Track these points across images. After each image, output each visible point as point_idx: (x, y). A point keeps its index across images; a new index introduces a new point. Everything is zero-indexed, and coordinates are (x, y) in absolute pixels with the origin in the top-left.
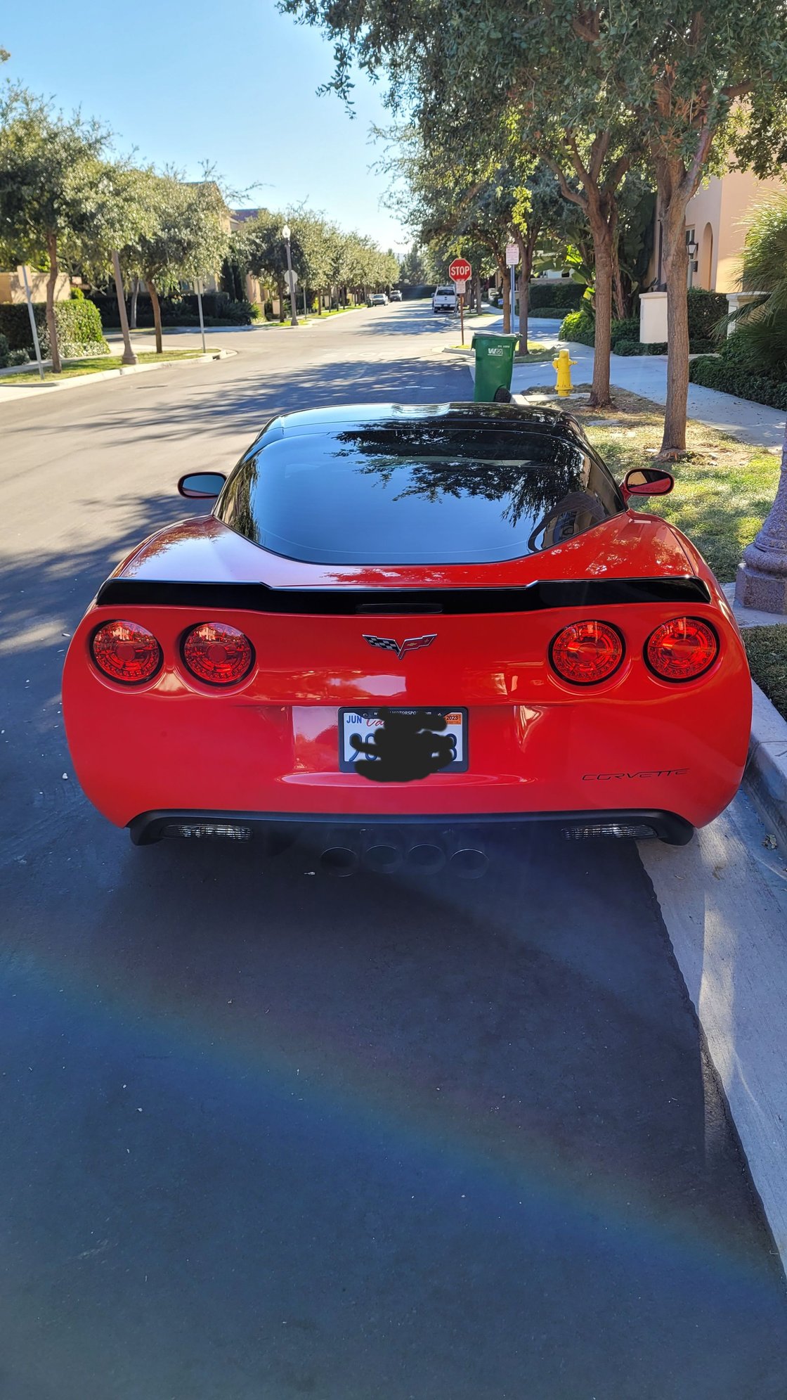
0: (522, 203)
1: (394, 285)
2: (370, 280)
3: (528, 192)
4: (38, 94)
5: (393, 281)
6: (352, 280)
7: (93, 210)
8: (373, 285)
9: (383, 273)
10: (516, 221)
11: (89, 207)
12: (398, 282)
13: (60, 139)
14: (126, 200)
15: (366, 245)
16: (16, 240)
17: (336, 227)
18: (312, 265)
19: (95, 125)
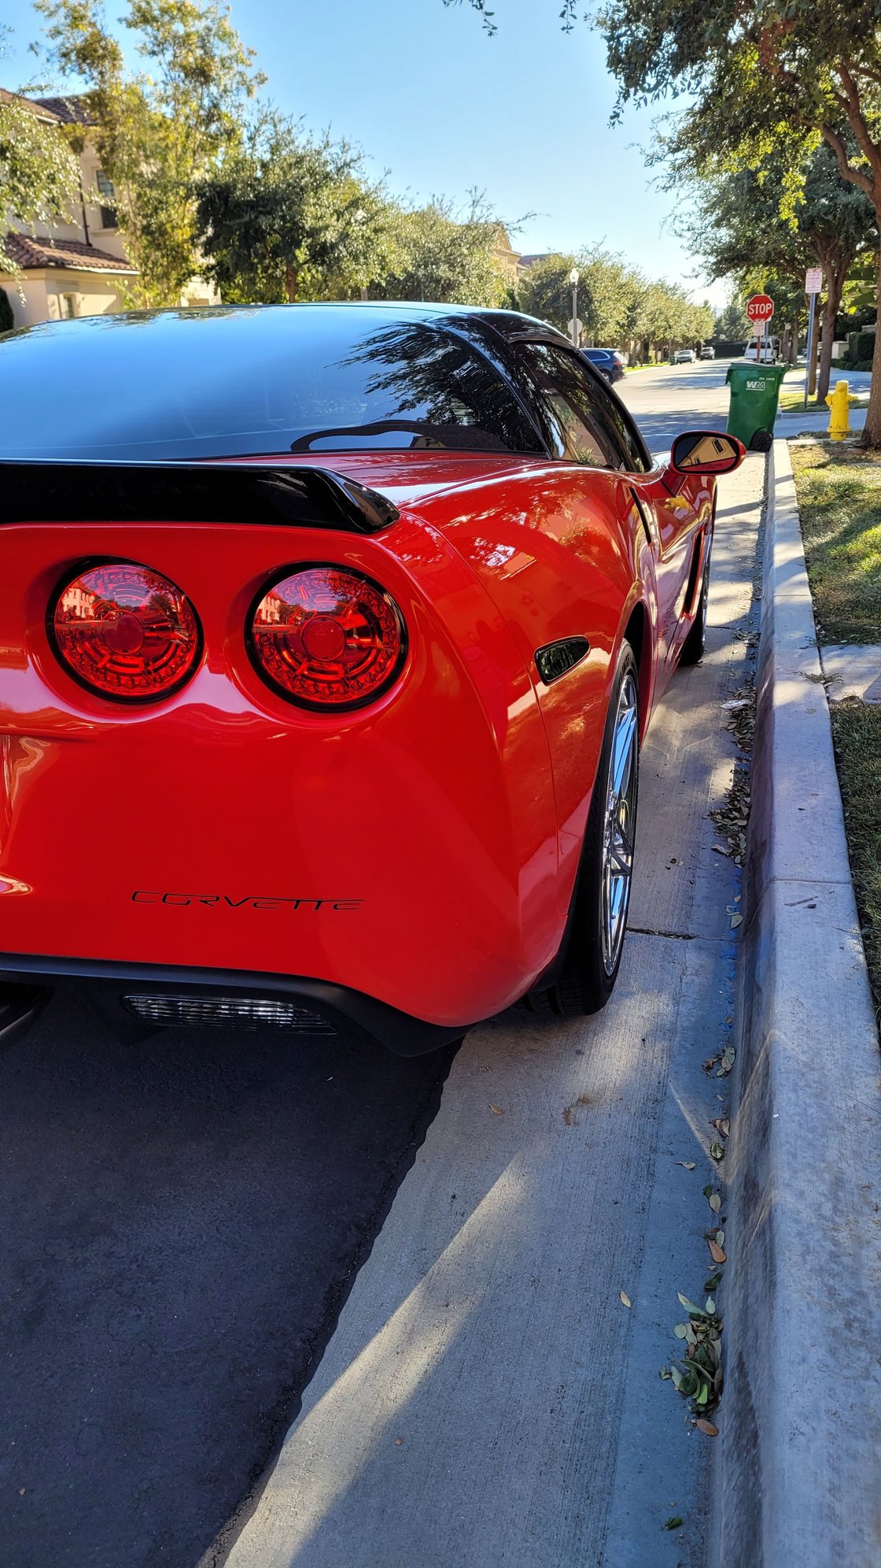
0: (793, 192)
1: (706, 341)
2: (677, 333)
3: (801, 178)
4: (286, 115)
5: (705, 336)
6: (654, 333)
7: (333, 241)
8: (680, 340)
9: (693, 326)
10: (784, 217)
11: (330, 236)
12: (710, 338)
13: (306, 165)
14: (376, 231)
15: (674, 294)
16: (252, 275)
17: (638, 271)
18: (602, 314)
19: (345, 147)
